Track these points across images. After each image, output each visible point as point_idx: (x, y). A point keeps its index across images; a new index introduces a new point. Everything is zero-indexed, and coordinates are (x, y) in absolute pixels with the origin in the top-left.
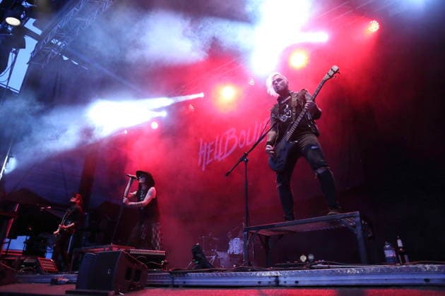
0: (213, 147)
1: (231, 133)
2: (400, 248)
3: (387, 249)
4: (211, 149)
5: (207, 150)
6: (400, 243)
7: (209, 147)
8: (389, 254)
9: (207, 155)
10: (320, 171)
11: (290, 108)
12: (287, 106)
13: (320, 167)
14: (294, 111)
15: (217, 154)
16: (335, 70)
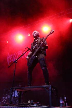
0: (12, 56)
1: (20, 52)
2: (65, 100)
3: (61, 100)
4: (12, 57)
5: (10, 57)
6: (65, 98)
7: (11, 56)
8: (61, 102)
9: (10, 59)
10: (43, 68)
11: (37, 44)
12: (36, 43)
13: (43, 67)
14: (38, 45)
15: (14, 59)
16: (53, 31)
